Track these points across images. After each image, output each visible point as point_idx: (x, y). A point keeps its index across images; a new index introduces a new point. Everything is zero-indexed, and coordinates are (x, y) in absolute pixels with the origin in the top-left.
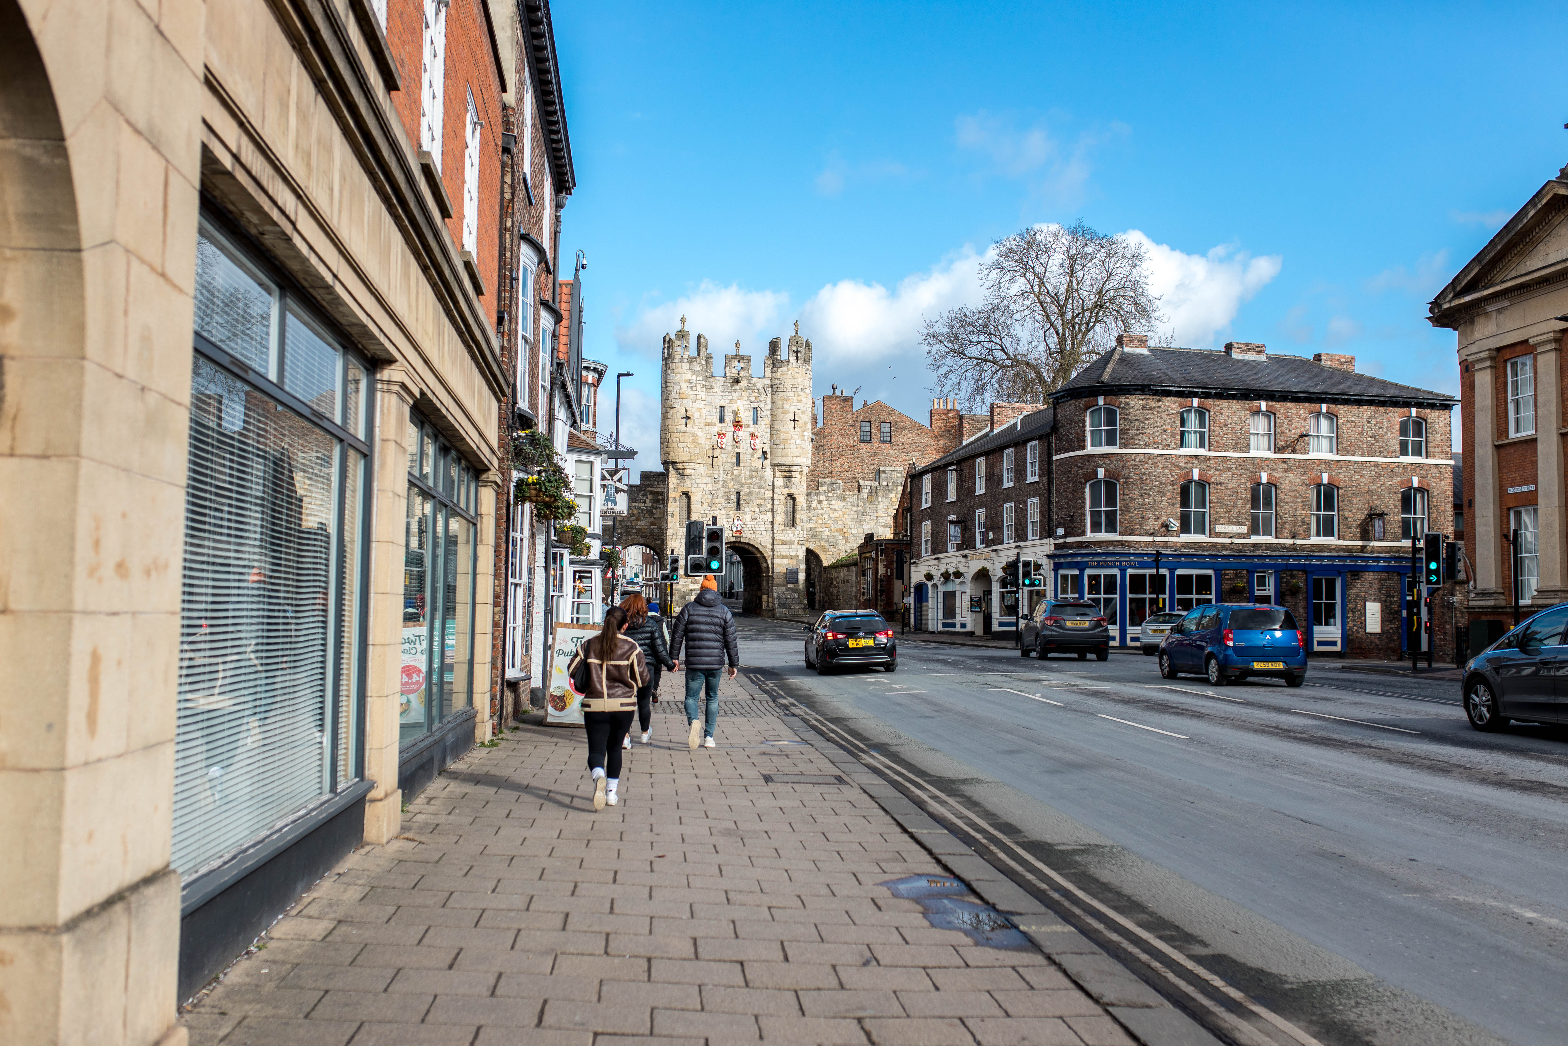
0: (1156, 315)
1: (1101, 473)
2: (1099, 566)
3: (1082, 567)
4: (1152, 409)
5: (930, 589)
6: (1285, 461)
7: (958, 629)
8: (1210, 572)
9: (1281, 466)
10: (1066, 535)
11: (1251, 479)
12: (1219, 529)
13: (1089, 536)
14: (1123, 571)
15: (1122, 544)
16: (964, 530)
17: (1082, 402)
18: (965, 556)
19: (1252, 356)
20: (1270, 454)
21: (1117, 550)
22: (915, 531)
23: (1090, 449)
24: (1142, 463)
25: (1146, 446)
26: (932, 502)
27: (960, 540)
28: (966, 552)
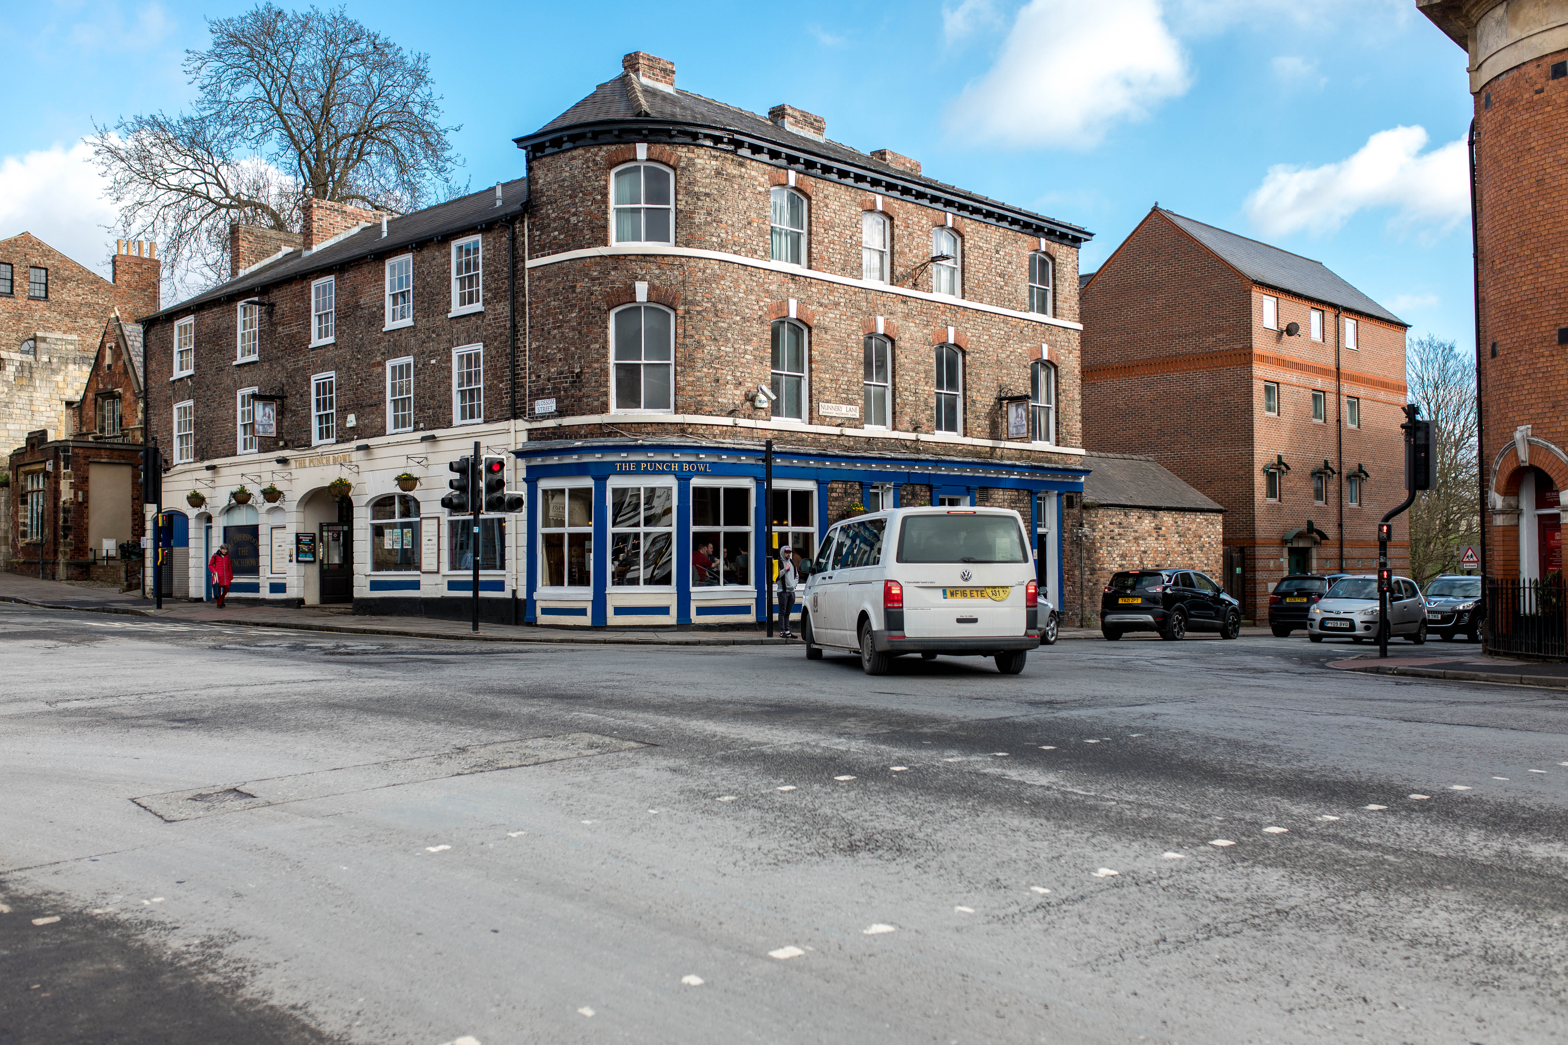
0: (447, 154)
1: (642, 291)
2: (638, 470)
3: (601, 473)
4: (730, 178)
5: (192, 524)
6: (905, 299)
7: (265, 593)
8: (809, 485)
9: (900, 307)
10: (561, 413)
11: (864, 325)
12: (825, 409)
13: (616, 414)
14: (683, 480)
15: (682, 429)
16: (281, 413)
17: (602, 153)
18: (283, 461)
19: (808, 133)
20: (885, 286)
21: (674, 440)
22: (154, 420)
23: (616, 246)
24: (717, 278)
25: (722, 246)
26: (197, 366)
27: (272, 431)
28: (286, 453)
